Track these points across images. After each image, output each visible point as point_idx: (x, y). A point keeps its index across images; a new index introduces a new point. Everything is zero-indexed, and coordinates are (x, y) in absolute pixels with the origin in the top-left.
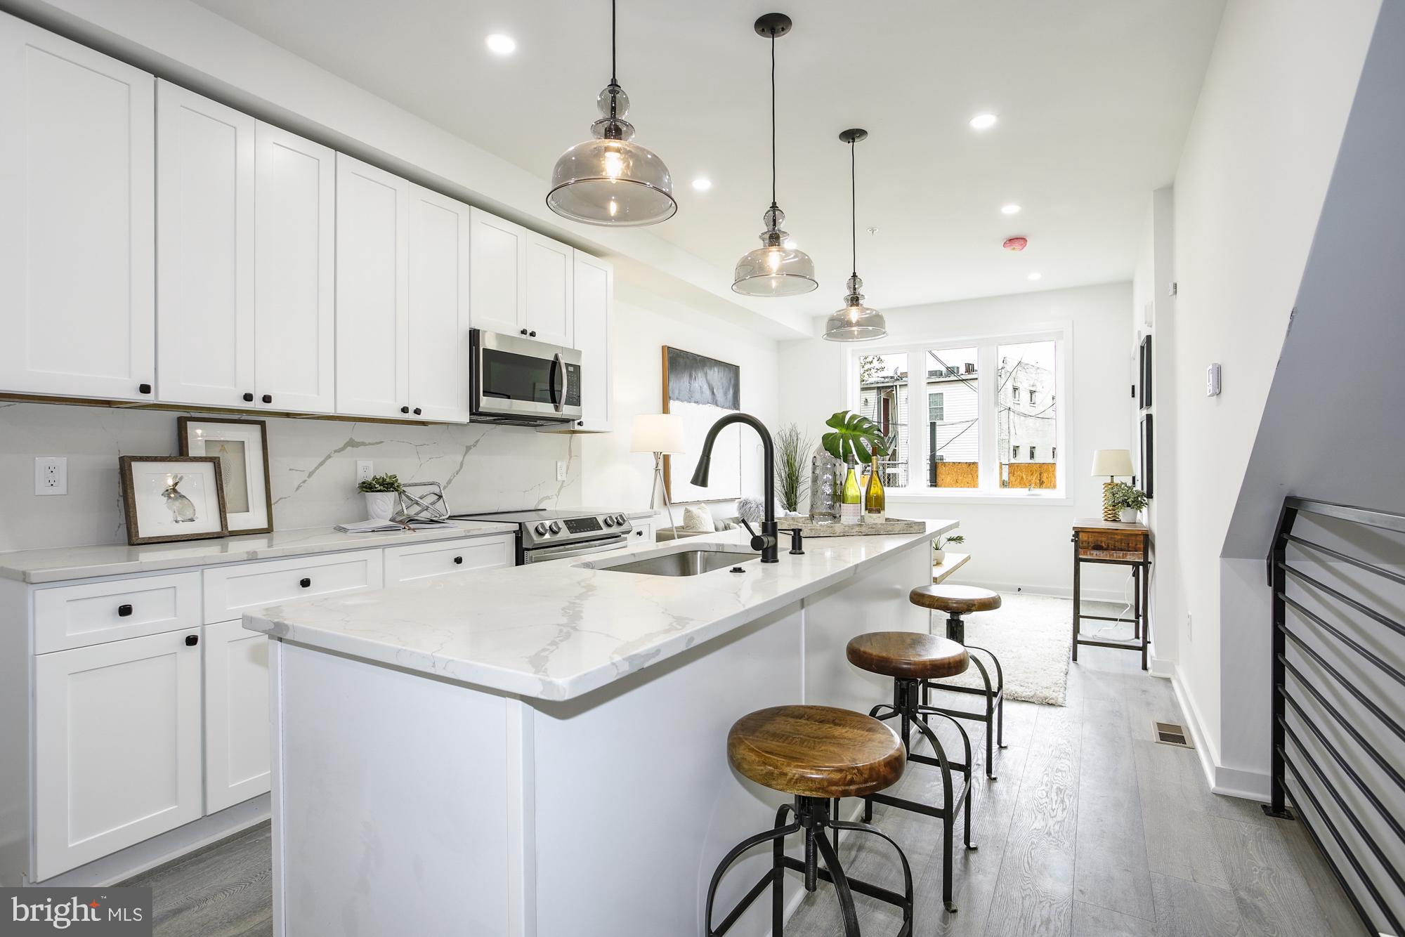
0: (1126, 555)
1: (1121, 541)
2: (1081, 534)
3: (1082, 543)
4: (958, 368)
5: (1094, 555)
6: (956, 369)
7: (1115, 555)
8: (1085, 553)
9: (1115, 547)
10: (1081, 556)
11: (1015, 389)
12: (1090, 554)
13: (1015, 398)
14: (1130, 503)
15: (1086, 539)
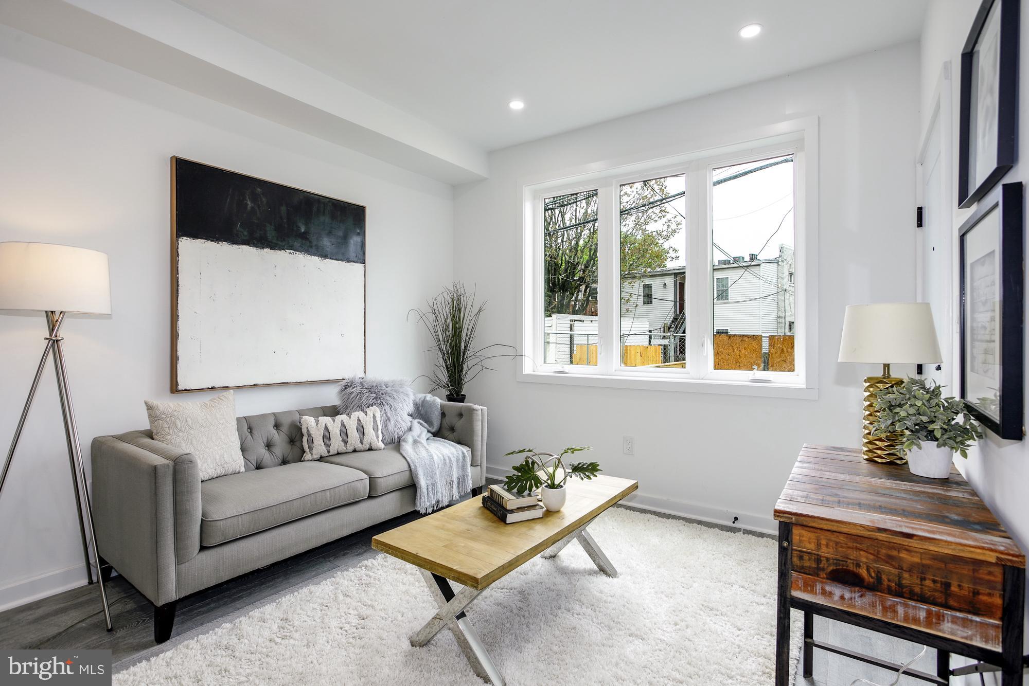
0: (940, 618)
1: (921, 571)
2: (796, 531)
3: (801, 558)
4: (743, 257)
5: (836, 598)
6: (741, 258)
7: (901, 610)
8: (808, 587)
9: (900, 585)
10: (797, 594)
11: (791, 275)
12: (824, 593)
13: (791, 281)
14: (938, 434)
15: (811, 547)
